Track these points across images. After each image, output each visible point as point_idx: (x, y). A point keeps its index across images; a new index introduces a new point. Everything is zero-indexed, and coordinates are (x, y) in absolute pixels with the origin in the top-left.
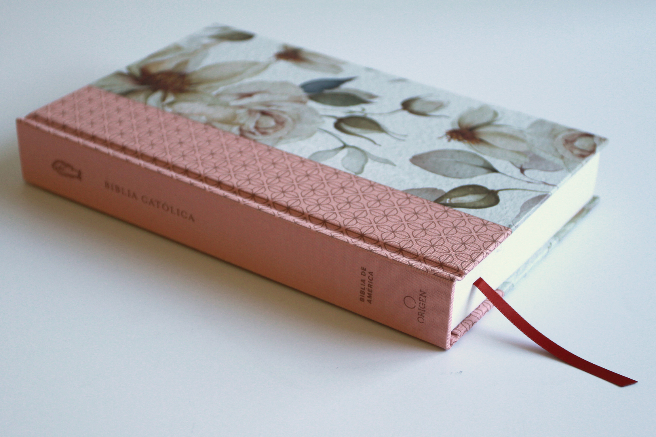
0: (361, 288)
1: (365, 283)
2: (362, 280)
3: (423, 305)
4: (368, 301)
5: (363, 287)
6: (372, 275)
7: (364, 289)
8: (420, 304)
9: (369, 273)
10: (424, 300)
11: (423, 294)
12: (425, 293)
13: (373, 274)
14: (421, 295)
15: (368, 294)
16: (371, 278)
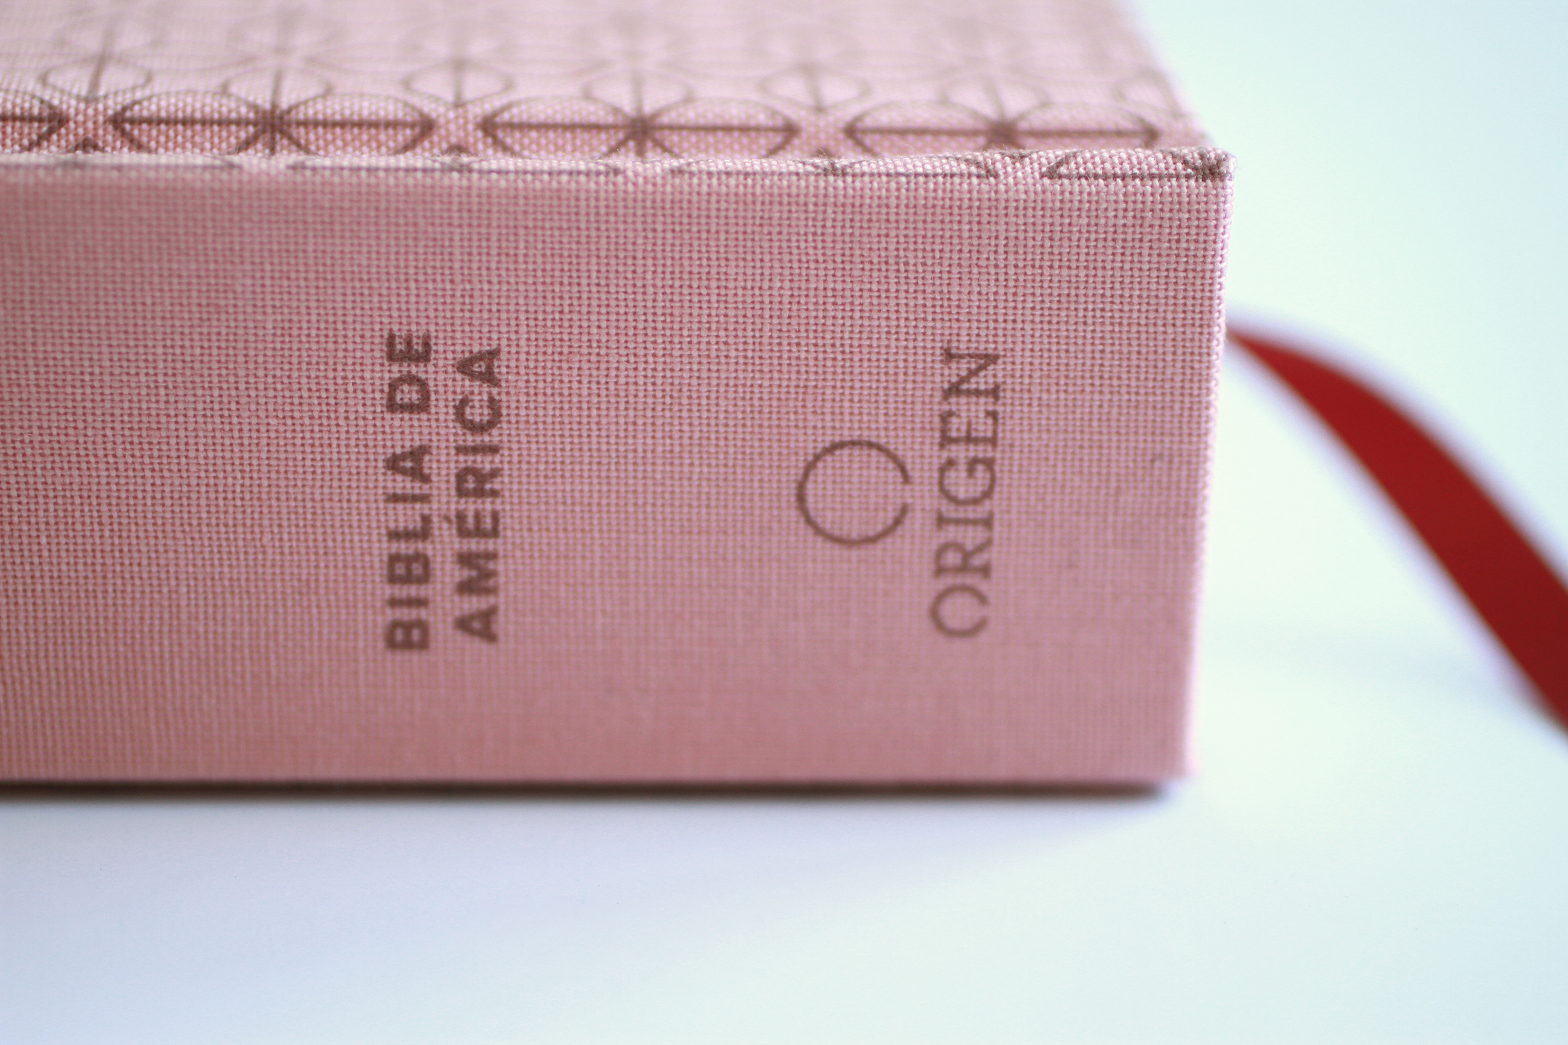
0: (394, 535)
1: (426, 479)
2: (393, 464)
3: (980, 468)
4: (463, 624)
5: (406, 516)
6: (489, 378)
7: (424, 533)
8: (952, 474)
9: (464, 367)
10: (983, 428)
11: (972, 373)
12: (991, 359)
13: (500, 368)
14: (954, 390)
15: (465, 559)
16: (478, 413)
